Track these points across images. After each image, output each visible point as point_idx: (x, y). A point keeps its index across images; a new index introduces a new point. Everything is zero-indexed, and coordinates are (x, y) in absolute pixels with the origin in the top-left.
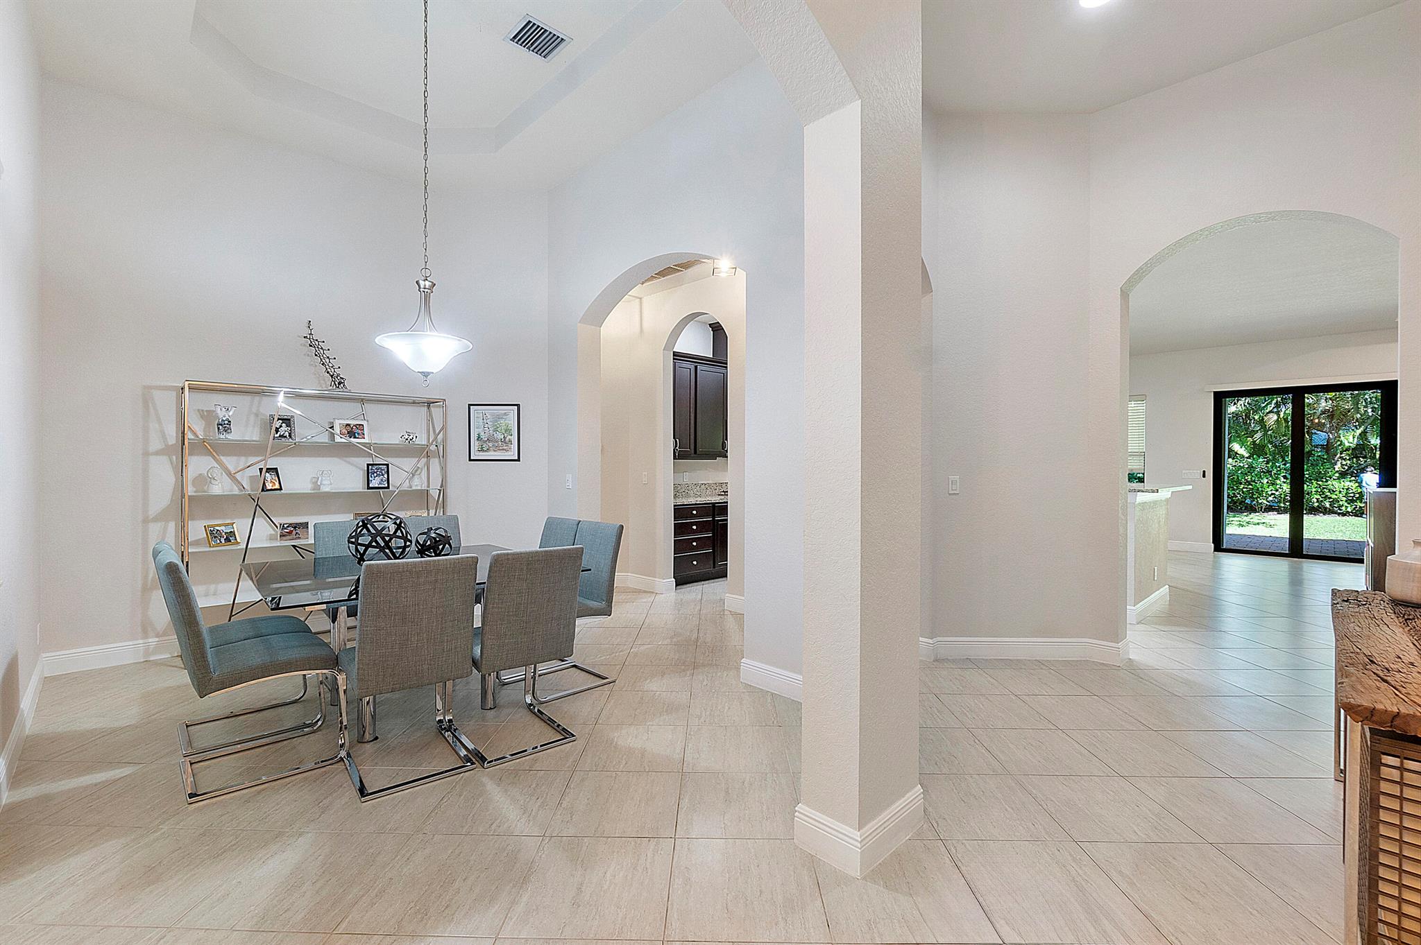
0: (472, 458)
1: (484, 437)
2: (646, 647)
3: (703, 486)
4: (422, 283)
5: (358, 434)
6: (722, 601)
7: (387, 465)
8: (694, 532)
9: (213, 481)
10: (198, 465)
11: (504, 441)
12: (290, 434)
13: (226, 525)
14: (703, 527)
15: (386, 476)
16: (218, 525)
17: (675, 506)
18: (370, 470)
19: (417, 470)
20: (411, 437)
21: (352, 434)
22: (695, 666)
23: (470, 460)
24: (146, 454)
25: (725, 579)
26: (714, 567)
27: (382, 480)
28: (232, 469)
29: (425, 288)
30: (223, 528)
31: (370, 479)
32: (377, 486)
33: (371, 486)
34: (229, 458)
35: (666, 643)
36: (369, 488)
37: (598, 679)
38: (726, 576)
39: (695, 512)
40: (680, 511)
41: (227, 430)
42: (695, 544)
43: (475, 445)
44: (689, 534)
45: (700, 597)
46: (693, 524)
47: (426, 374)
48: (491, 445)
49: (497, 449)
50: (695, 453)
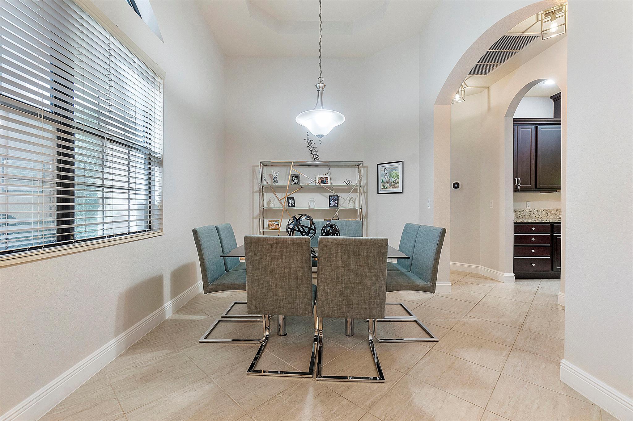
0: (379, 192)
1: (385, 181)
2: (474, 319)
3: (544, 212)
4: (318, 85)
5: (326, 182)
6: (556, 296)
7: (338, 196)
8: (533, 242)
9: (271, 203)
10: (268, 196)
11: (395, 182)
12: (298, 182)
13: (276, 221)
14: (540, 239)
15: (337, 201)
16: (272, 221)
17: (514, 223)
18: (331, 198)
19: (351, 199)
20: (348, 182)
21: (323, 182)
22: (513, 348)
23: (378, 193)
24: (253, 192)
25: (559, 279)
26: (552, 270)
27: (335, 204)
28: (280, 198)
29: (319, 88)
30: (275, 222)
31: (330, 203)
32: (333, 206)
33: (330, 206)
34: (279, 193)
35: (493, 320)
36: (329, 207)
37: (427, 335)
38: (560, 278)
39: (533, 229)
40: (518, 227)
41: (276, 181)
42: (533, 251)
43: (381, 185)
44: (528, 244)
45: (535, 290)
46: (533, 237)
47: (320, 136)
48: (388, 185)
49: (392, 187)
50: (536, 187)
